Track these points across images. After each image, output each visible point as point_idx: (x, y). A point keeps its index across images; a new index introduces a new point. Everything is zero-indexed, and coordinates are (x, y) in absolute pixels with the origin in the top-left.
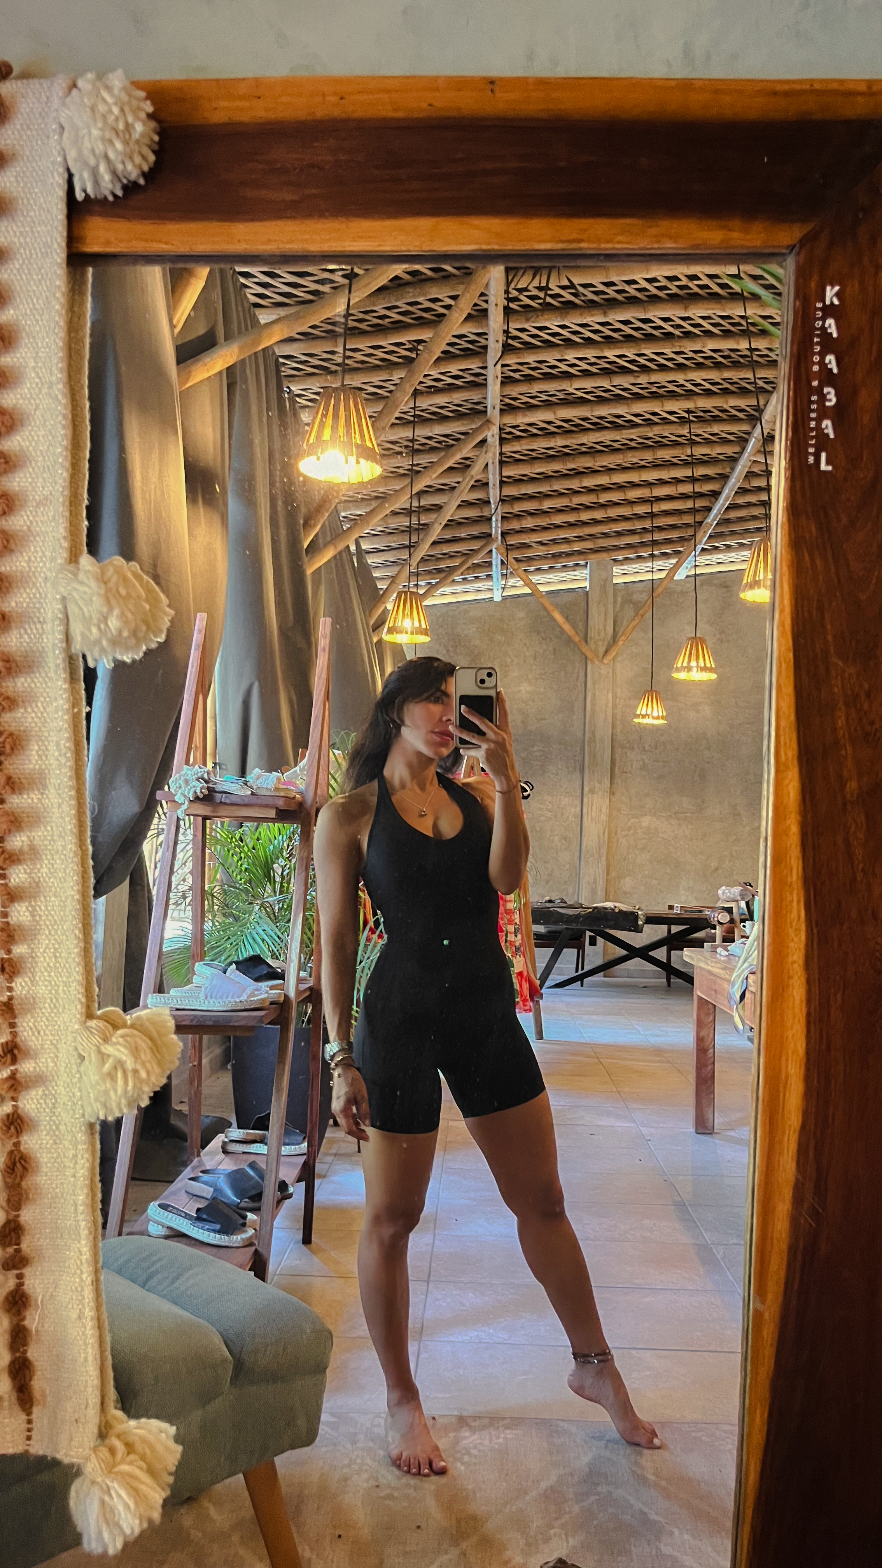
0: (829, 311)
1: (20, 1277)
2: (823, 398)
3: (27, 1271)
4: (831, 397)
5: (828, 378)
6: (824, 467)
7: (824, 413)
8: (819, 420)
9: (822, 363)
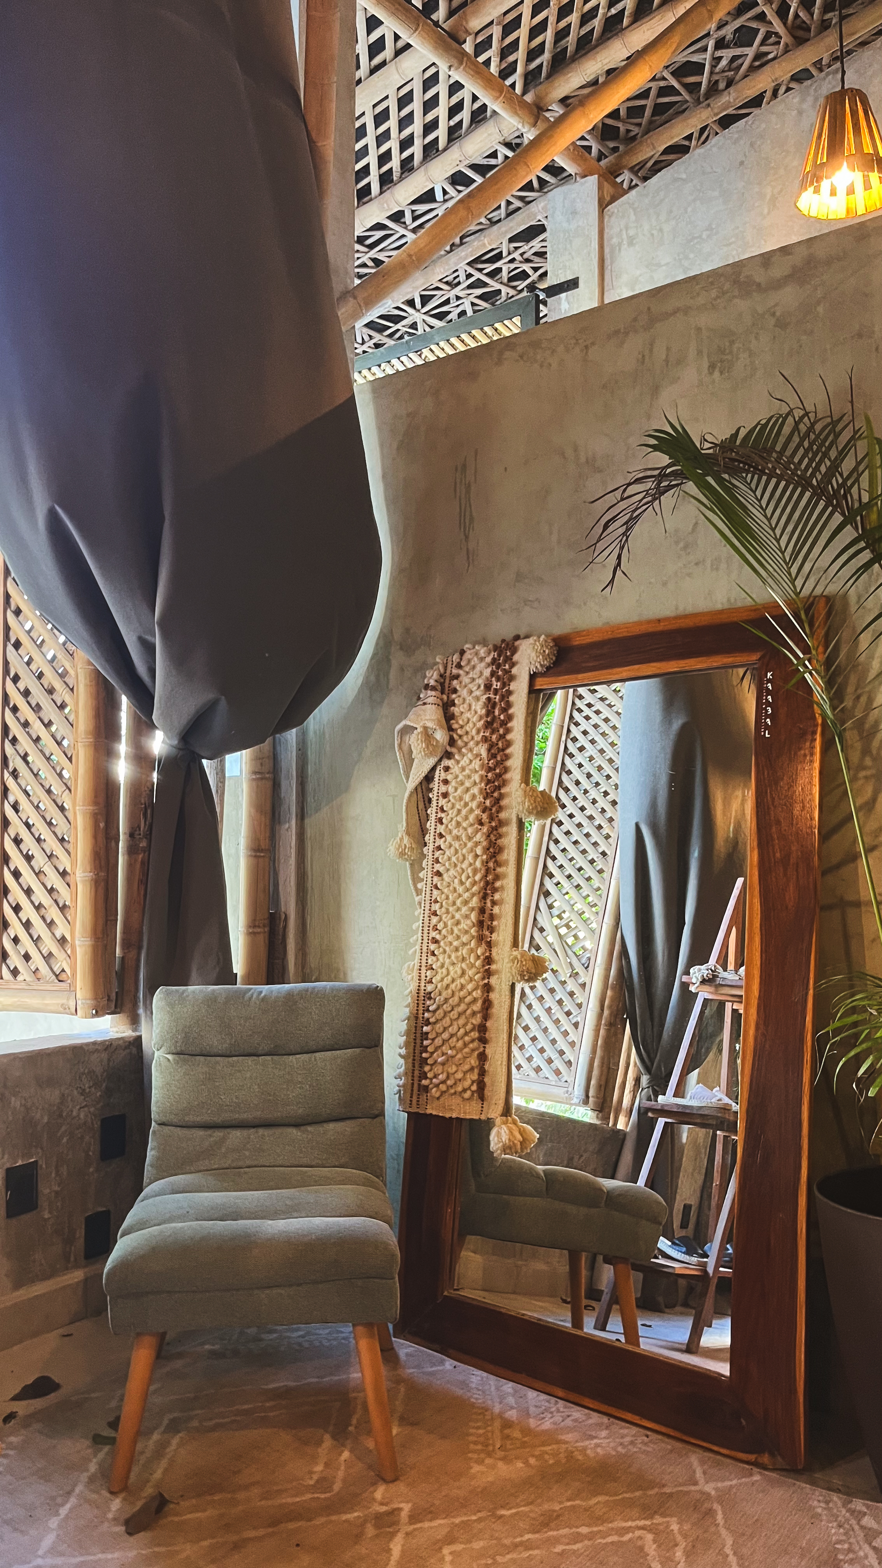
0: (769, 681)
1: (484, 1047)
2: (767, 711)
3: (487, 1046)
4: (770, 710)
5: (768, 704)
6: (767, 736)
7: (767, 716)
8: (765, 719)
9: (767, 699)
